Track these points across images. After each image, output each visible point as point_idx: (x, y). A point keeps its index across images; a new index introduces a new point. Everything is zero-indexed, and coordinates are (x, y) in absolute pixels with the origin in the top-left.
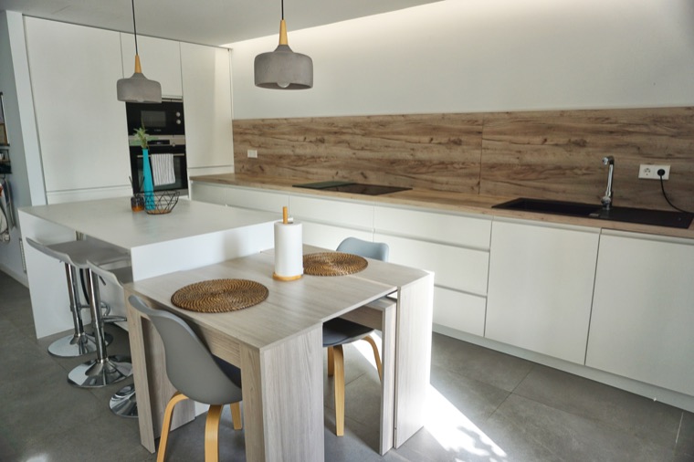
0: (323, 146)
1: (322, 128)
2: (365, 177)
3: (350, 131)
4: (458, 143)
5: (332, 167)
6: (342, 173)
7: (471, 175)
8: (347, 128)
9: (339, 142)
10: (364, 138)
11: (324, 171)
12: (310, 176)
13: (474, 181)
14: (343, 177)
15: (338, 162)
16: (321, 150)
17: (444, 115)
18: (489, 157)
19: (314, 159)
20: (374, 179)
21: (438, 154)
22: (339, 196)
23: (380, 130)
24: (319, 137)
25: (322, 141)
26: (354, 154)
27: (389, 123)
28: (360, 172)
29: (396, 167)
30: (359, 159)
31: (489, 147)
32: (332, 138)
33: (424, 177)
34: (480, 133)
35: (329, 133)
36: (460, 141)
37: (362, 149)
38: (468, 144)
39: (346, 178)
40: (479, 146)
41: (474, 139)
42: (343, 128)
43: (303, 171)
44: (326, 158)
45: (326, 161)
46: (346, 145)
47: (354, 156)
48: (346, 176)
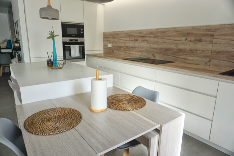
0: (137, 42)
1: (137, 35)
2: (154, 56)
3: (149, 36)
4: (200, 41)
5: (140, 51)
6: (144, 54)
7: (206, 57)
8: (147, 34)
9: (144, 41)
10: (154, 39)
11: (137, 53)
12: (131, 55)
13: (208, 60)
14: (145, 56)
15: (143, 49)
16: (136, 44)
17: (193, 27)
18: (217, 48)
19: (133, 48)
20: (158, 57)
21: (189, 46)
22: (140, 64)
23: (162, 35)
24: (135, 39)
25: (137, 40)
27: (166, 32)
28: (152, 54)
29: (169, 52)
30: (152, 48)
31: (217, 42)
32: (140, 39)
33: (182, 57)
34: (212, 35)
35: (140, 37)
36: (201, 40)
37: (153, 44)
38: (205, 41)
39: (146, 56)
40: (212, 42)
41: (209, 39)
42: (146, 34)
43: (128, 53)
44: (138, 47)
45: (138, 49)
46: (147, 42)
47: (150, 47)
48: (146, 55)
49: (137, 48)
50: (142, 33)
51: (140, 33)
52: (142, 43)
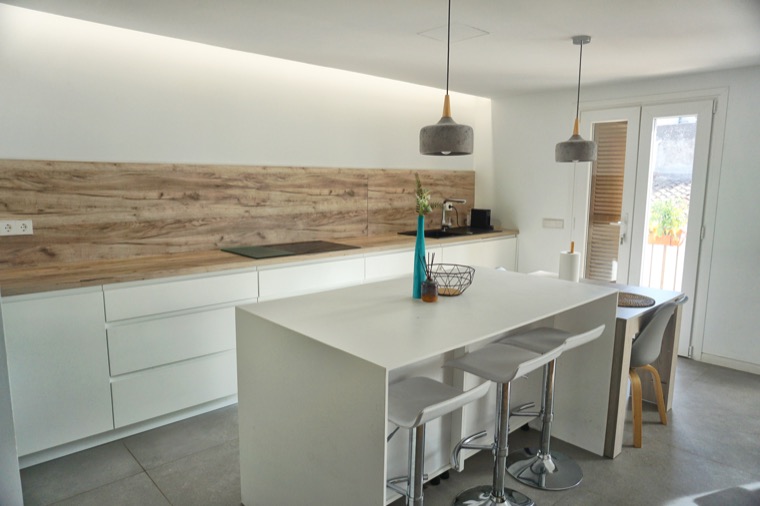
1: (195, 179)
2: (263, 238)
3: (240, 184)
5: (213, 232)
6: (227, 238)
7: (361, 221)
8: (236, 180)
9: (225, 198)
11: (200, 238)
12: (172, 250)
13: (364, 225)
14: (232, 242)
15: (223, 224)
16: (194, 210)
18: (373, 205)
19: (180, 224)
20: (274, 238)
21: (335, 206)
26: (247, 211)
28: (256, 232)
30: (253, 217)
32: (212, 193)
34: (366, 185)
35: (206, 186)
37: (258, 205)
39: (236, 242)
40: (366, 196)
41: (362, 191)
44: (203, 220)
45: (201, 225)
46: (236, 201)
47: (247, 214)
48: (235, 239)
49: (201, 222)
50: (213, 174)
51: (205, 174)
52: (216, 206)
